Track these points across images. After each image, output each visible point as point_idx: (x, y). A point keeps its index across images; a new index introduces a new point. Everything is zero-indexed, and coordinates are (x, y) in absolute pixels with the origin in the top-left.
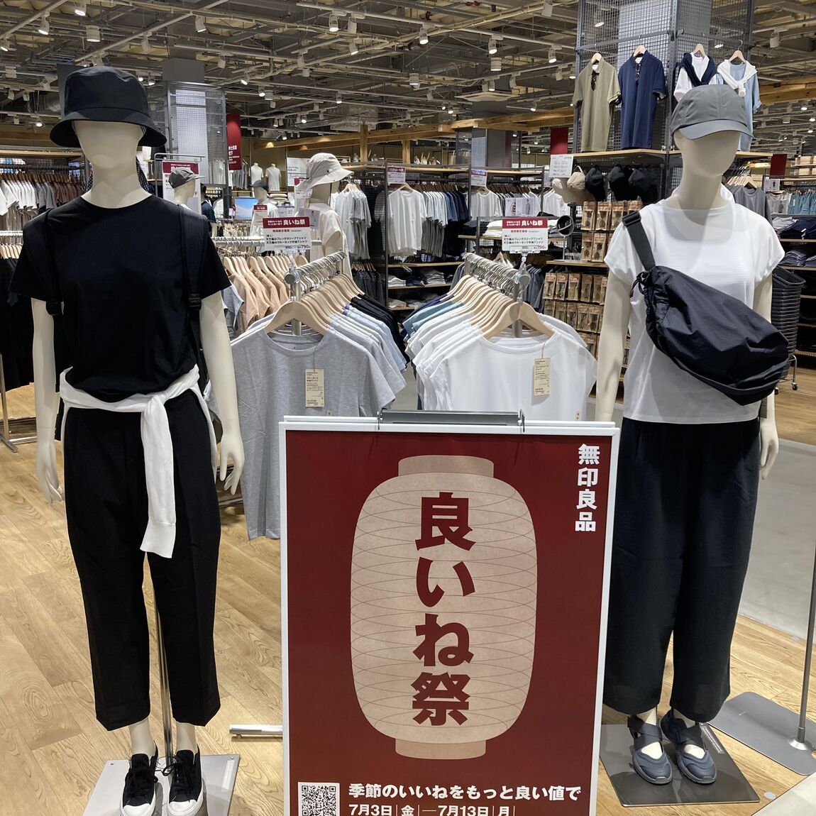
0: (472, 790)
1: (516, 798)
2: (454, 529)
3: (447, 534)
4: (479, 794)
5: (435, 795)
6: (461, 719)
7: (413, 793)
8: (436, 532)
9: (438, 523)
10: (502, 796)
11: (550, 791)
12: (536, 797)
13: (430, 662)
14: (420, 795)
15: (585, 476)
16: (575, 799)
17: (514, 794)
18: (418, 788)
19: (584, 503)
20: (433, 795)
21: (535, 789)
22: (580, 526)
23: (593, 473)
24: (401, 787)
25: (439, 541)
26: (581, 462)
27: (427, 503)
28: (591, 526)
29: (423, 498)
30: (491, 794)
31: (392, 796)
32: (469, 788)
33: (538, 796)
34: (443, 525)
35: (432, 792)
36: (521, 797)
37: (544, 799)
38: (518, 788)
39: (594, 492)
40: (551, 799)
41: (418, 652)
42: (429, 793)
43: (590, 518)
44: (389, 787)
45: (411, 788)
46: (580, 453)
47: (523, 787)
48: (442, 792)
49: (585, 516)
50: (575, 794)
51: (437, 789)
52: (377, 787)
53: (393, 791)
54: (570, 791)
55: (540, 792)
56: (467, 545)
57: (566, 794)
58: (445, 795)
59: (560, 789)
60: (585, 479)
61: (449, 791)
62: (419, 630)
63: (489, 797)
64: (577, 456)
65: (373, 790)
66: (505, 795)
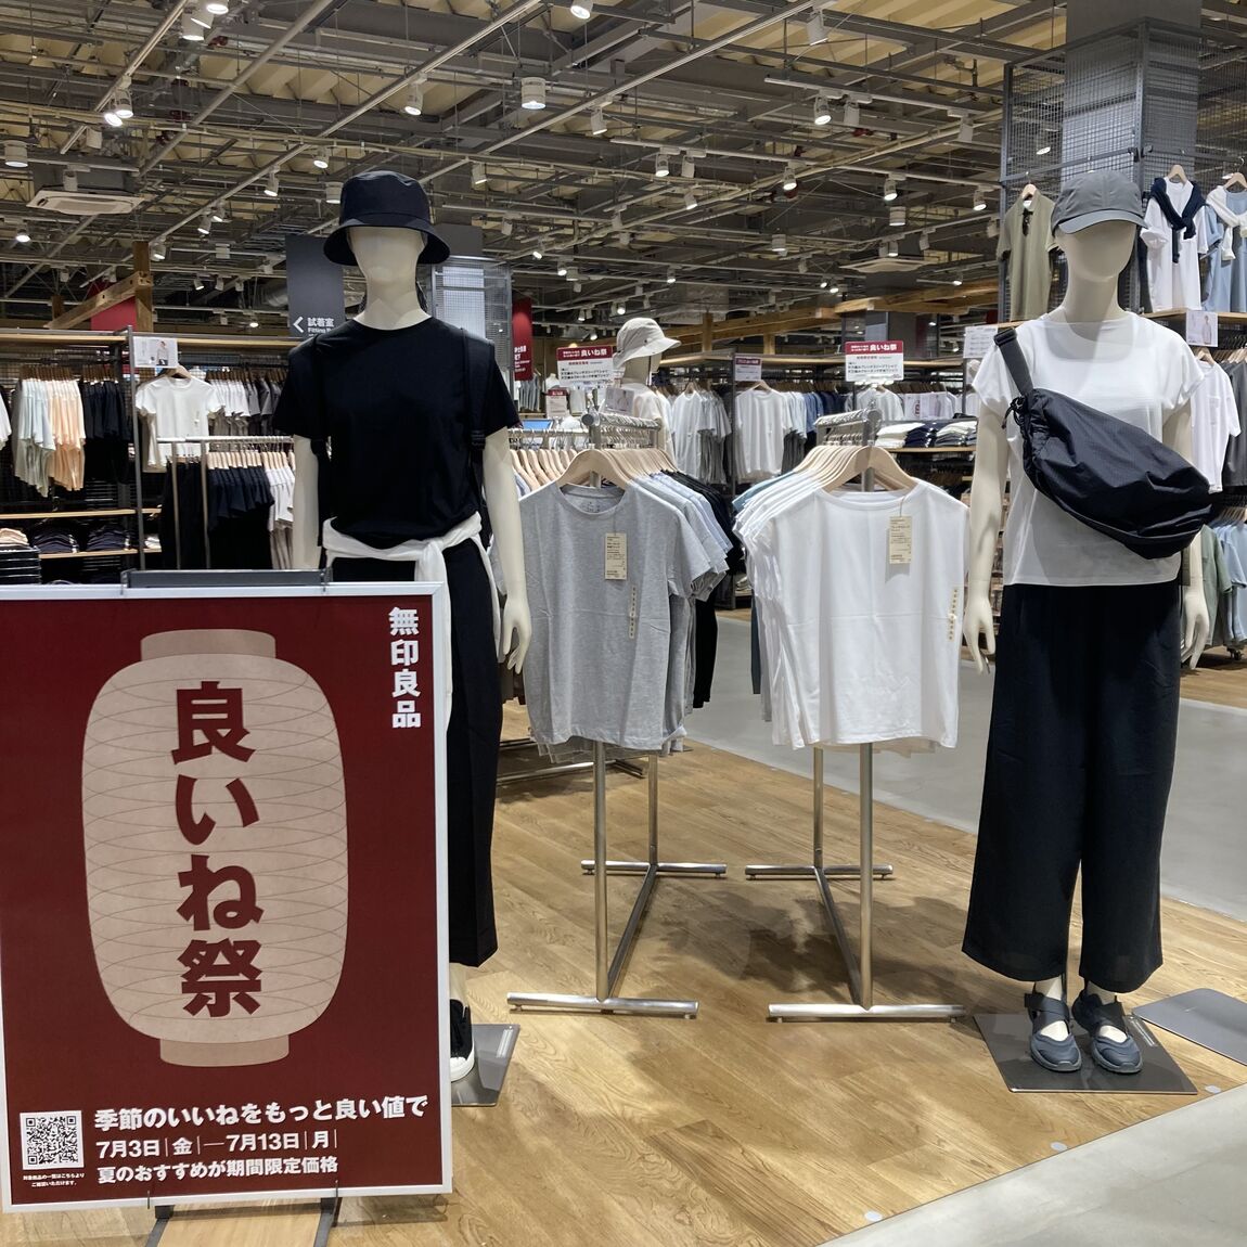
0: (272, 1109)
1: (337, 1118)
2: (224, 732)
3: (215, 740)
4: (283, 1114)
5: (221, 1120)
6: (251, 1006)
7: (188, 1119)
8: (199, 738)
9: (201, 724)
10: (316, 1115)
11: (384, 1104)
12: (365, 1114)
13: (202, 924)
14: (198, 1122)
15: (401, 651)
16: (420, 1114)
17: (333, 1111)
18: (195, 1110)
19: (402, 688)
20: (218, 1120)
21: (362, 1102)
22: (399, 720)
23: (411, 647)
24: (171, 1111)
25: (204, 751)
26: (394, 633)
27: (184, 697)
28: (414, 720)
29: (178, 691)
30: (300, 1113)
31: (159, 1125)
32: (268, 1107)
33: (368, 1112)
34: (209, 728)
35: (217, 1116)
36: (344, 1116)
37: (376, 1117)
38: (339, 1103)
39: (415, 673)
40: (386, 1117)
41: (185, 911)
42: (212, 1117)
43: (412, 709)
44: (154, 1112)
45: (185, 1112)
46: (391, 619)
47: (346, 1101)
48: (229, 1114)
49: (405, 707)
50: (420, 1107)
51: (222, 1110)
52: (136, 1112)
53: (158, 1118)
54: (412, 1103)
55: (368, 1106)
56: (244, 755)
57: (408, 1107)
58: (234, 1119)
59: (398, 1100)
60: (401, 656)
61: (240, 1112)
62: (184, 878)
63: (297, 1119)
64: (388, 624)
65: (131, 1118)
66: (321, 1114)
